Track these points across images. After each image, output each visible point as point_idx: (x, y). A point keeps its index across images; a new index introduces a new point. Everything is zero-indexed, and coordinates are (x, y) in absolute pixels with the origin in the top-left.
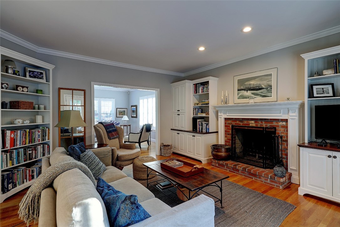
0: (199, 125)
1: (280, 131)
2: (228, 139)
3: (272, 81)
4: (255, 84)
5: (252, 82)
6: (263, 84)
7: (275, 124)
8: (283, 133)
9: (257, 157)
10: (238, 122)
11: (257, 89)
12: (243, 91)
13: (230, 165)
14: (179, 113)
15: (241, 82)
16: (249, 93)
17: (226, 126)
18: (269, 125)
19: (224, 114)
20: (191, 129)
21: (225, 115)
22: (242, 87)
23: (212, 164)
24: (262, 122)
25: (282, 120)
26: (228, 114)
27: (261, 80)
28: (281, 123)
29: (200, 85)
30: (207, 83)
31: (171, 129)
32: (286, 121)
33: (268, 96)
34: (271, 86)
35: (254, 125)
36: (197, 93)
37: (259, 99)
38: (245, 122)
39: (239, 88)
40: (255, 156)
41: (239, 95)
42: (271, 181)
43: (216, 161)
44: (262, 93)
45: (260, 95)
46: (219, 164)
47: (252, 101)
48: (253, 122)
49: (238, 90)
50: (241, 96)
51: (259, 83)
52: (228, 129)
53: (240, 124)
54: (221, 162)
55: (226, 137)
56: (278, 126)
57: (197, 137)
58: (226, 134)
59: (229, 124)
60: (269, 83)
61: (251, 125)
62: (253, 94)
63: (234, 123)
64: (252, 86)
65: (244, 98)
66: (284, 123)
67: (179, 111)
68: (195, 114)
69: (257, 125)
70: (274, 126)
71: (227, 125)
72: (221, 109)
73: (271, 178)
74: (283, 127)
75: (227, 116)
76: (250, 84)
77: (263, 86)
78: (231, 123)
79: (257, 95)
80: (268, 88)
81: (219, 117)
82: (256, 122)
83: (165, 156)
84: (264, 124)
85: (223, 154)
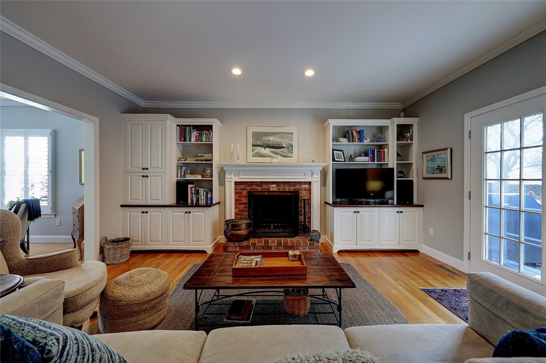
0: (192, 193)
1: (303, 195)
2: (240, 211)
3: (293, 140)
4: (275, 140)
5: (271, 138)
6: (284, 143)
7: (298, 187)
8: (306, 196)
9: (272, 227)
10: (254, 187)
11: (277, 147)
12: (260, 147)
13: (259, 244)
14: (145, 173)
15: (257, 135)
16: (268, 151)
17: (236, 193)
18: (292, 189)
19: (235, 176)
20: (173, 201)
21: (237, 177)
22: (258, 143)
23: (229, 250)
24: (284, 186)
25: (305, 183)
26: (242, 175)
27: (282, 137)
28: (304, 186)
29: (192, 128)
30: (209, 128)
31: (122, 206)
32: (310, 183)
33: (290, 157)
34: (292, 146)
35: (276, 189)
36: (185, 140)
37: (280, 159)
38: (265, 186)
39: (255, 143)
40: (269, 227)
41: (255, 152)
42: (310, 248)
43: (237, 244)
44: (282, 152)
45: (280, 154)
46: (241, 248)
47: (275, 160)
48: (274, 186)
49: (253, 146)
50: (256, 153)
51: (279, 140)
52: (240, 197)
53: (258, 189)
54: (245, 243)
55: (236, 207)
56: (301, 189)
57: (194, 213)
58: (236, 203)
59: (242, 189)
60: (290, 142)
61: (272, 189)
62: (272, 152)
63: (249, 188)
64: (271, 143)
65: (261, 157)
66: (307, 186)
67: (147, 169)
68: (179, 175)
69: (279, 189)
70: (297, 189)
71: (238, 191)
72: (230, 169)
73: (310, 245)
74: (305, 190)
75: (240, 178)
76: (269, 140)
77: (284, 145)
78: (245, 189)
79: (277, 154)
80: (289, 148)
81: (226, 180)
82: (278, 186)
83: (117, 262)
84: (286, 188)
85: (243, 232)
